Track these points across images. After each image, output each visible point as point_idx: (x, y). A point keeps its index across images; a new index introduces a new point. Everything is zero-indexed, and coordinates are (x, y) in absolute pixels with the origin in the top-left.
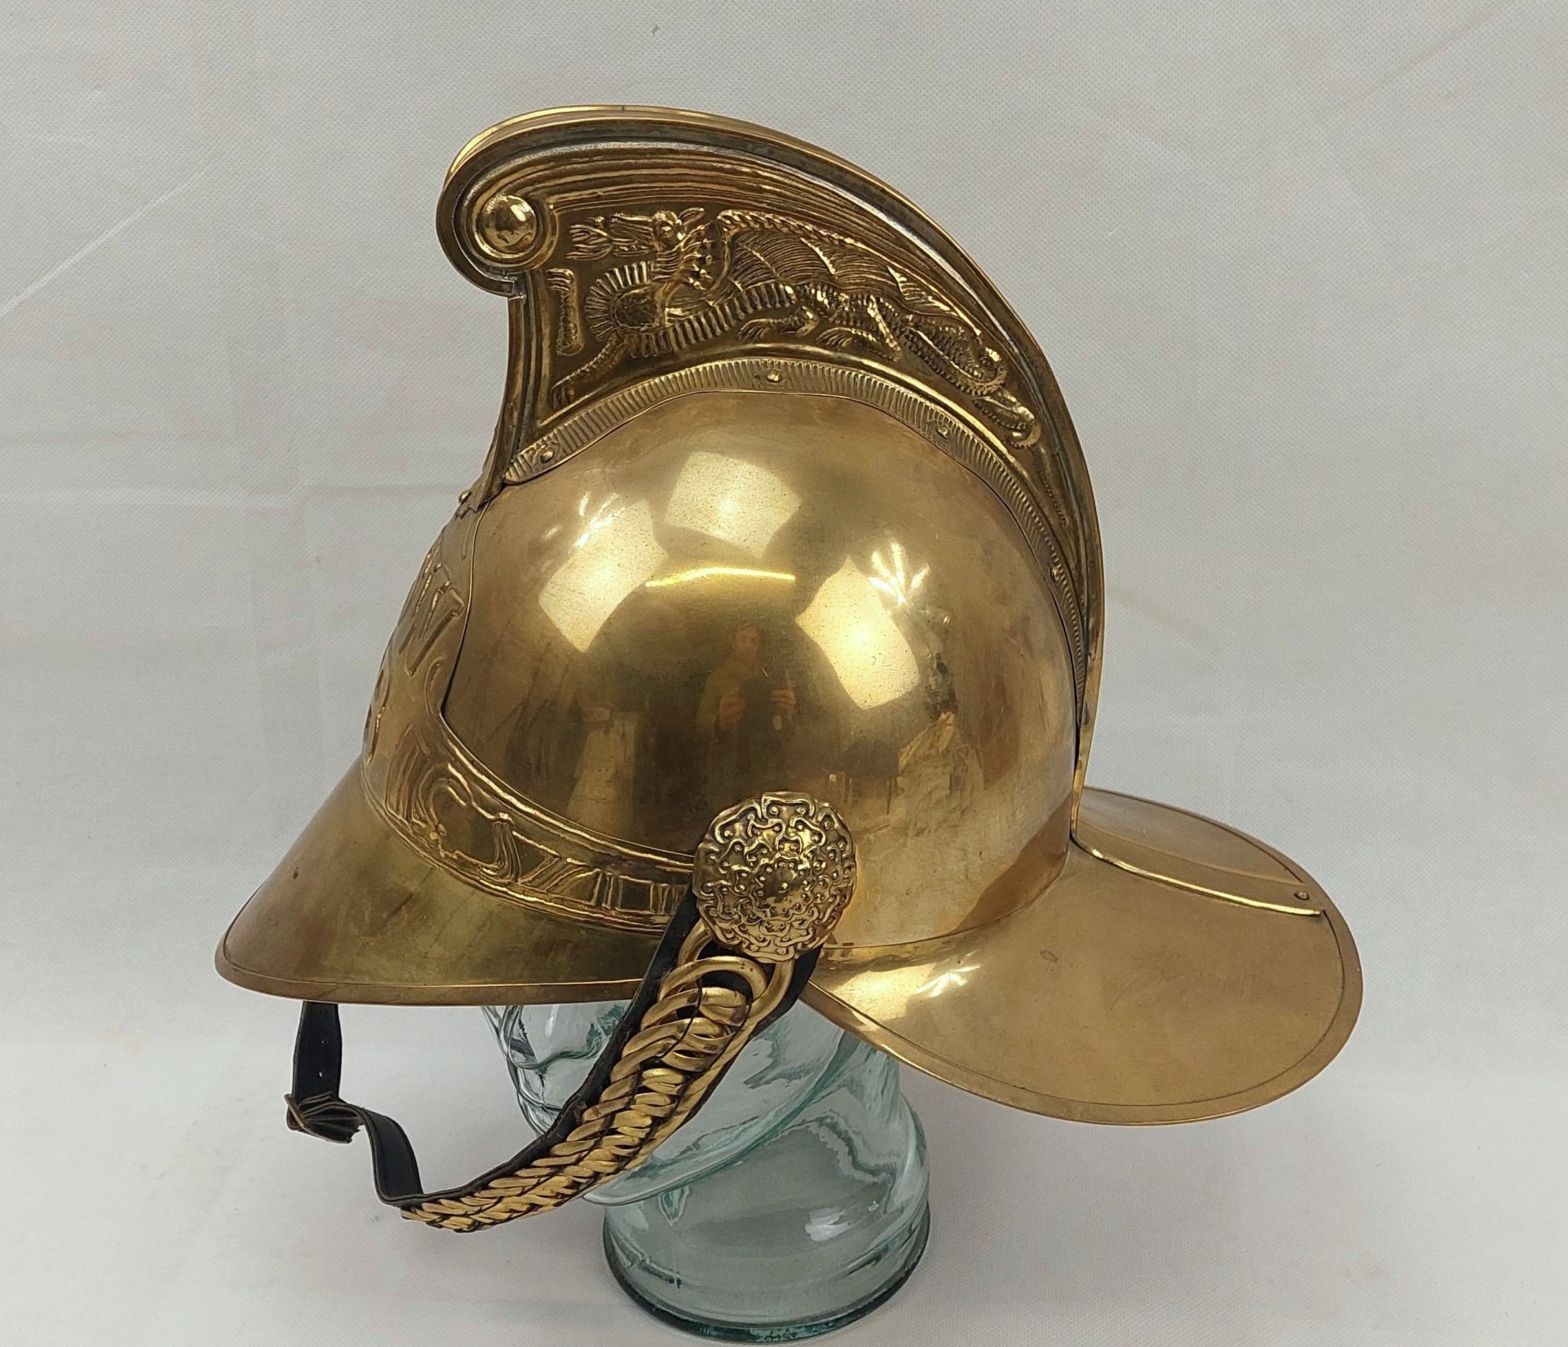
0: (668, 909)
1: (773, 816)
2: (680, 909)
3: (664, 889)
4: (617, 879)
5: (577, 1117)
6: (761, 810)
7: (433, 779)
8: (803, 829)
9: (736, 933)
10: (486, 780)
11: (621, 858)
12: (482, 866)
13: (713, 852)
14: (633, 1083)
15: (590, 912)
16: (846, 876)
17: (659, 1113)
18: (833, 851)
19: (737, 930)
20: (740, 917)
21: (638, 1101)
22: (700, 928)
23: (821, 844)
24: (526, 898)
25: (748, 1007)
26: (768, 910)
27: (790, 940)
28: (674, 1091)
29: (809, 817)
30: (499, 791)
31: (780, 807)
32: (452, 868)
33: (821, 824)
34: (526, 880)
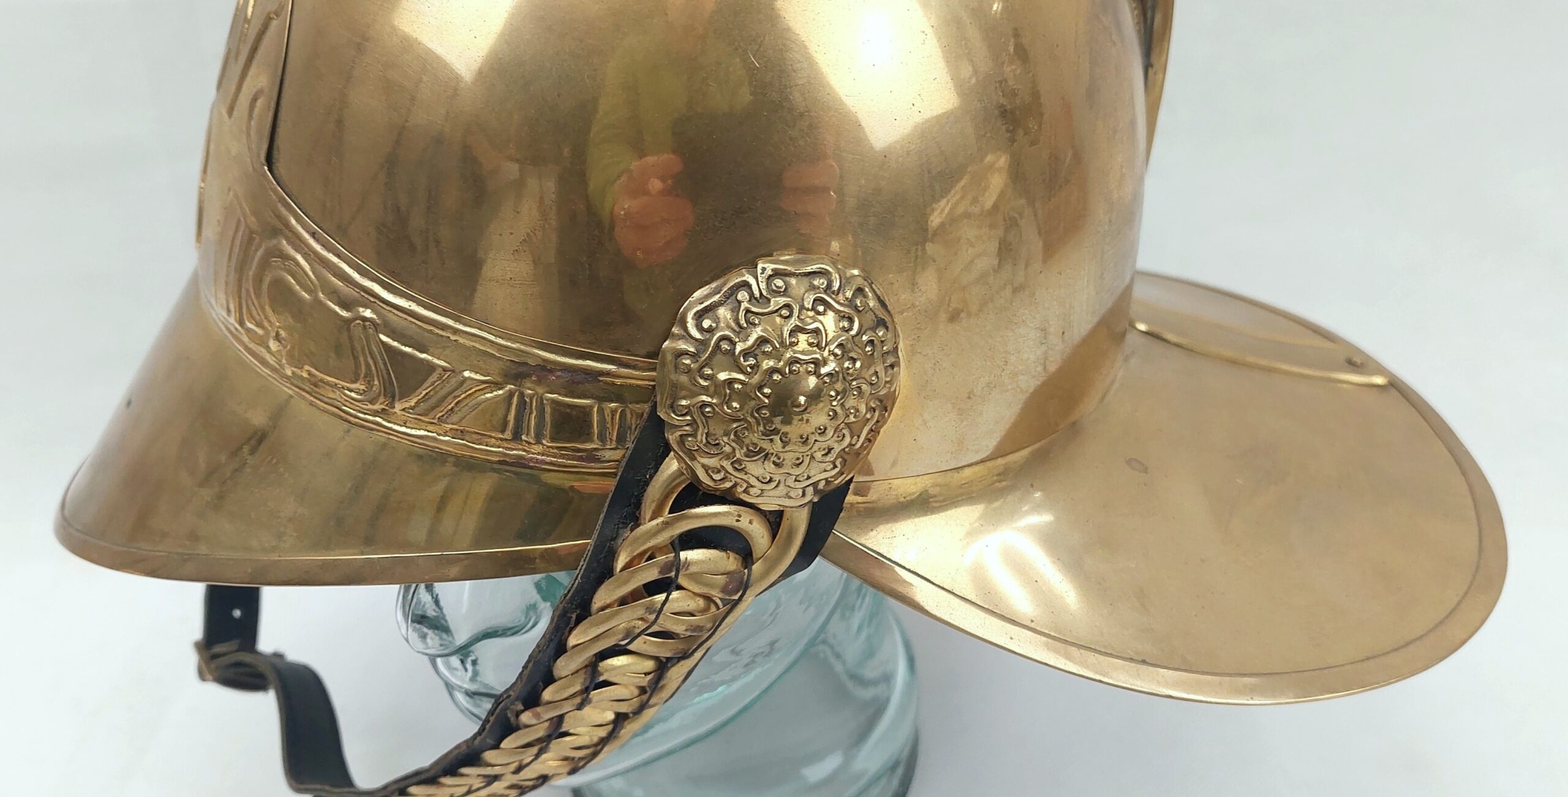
0: (621, 439)
1: (777, 293)
2: (639, 441)
3: (613, 412)
4: (542, 399)
5: (513, 719)
6: (759, 285)
7: (264, 264)
8: (825, 310)
9: (727, 472)
10: (335, 259)
11: (545, 369)
12: (343, 388)
13: (686, 353)
14: (585, 679)
15: (506, 448)
16: (888, 379)
17: (624, 708)
18: (871, 342)
19: (730, 469)
20: (734, 450)
21: (595, 699)
22: (671, 466)
23: (853, 333)
24: (408, 431)
25: (746, 571)
26: (777, 438)
27: (809, 478)
28: (645, 681)
29: (833, 292)
30: (356, 276)
31: (788, 279)
32: (304, 390)
33: (850, 303)
34: (407, 405)
